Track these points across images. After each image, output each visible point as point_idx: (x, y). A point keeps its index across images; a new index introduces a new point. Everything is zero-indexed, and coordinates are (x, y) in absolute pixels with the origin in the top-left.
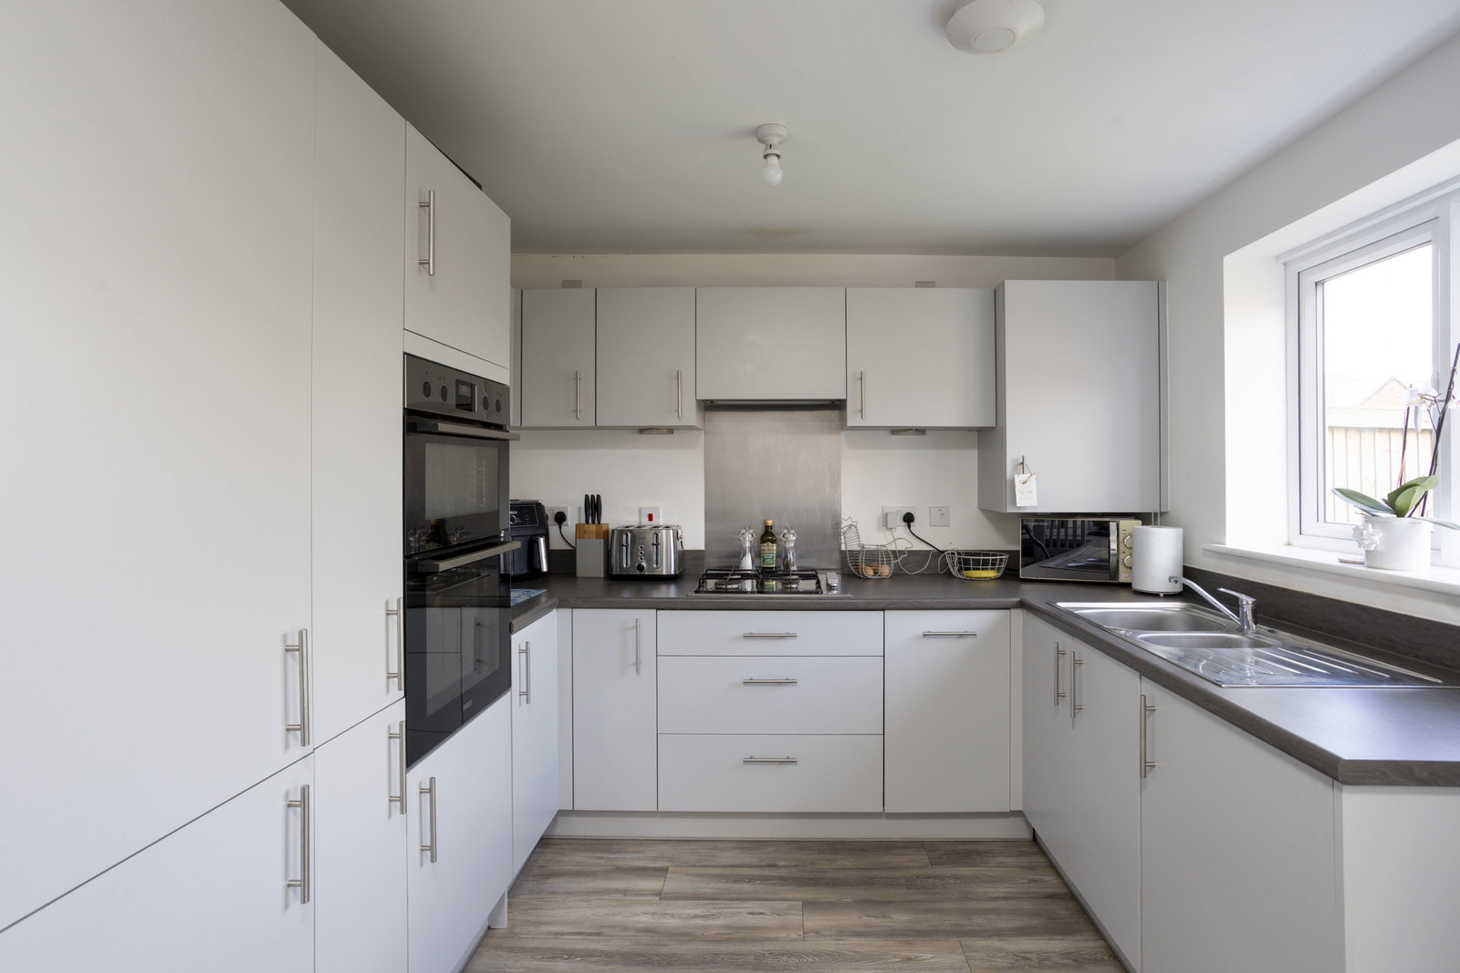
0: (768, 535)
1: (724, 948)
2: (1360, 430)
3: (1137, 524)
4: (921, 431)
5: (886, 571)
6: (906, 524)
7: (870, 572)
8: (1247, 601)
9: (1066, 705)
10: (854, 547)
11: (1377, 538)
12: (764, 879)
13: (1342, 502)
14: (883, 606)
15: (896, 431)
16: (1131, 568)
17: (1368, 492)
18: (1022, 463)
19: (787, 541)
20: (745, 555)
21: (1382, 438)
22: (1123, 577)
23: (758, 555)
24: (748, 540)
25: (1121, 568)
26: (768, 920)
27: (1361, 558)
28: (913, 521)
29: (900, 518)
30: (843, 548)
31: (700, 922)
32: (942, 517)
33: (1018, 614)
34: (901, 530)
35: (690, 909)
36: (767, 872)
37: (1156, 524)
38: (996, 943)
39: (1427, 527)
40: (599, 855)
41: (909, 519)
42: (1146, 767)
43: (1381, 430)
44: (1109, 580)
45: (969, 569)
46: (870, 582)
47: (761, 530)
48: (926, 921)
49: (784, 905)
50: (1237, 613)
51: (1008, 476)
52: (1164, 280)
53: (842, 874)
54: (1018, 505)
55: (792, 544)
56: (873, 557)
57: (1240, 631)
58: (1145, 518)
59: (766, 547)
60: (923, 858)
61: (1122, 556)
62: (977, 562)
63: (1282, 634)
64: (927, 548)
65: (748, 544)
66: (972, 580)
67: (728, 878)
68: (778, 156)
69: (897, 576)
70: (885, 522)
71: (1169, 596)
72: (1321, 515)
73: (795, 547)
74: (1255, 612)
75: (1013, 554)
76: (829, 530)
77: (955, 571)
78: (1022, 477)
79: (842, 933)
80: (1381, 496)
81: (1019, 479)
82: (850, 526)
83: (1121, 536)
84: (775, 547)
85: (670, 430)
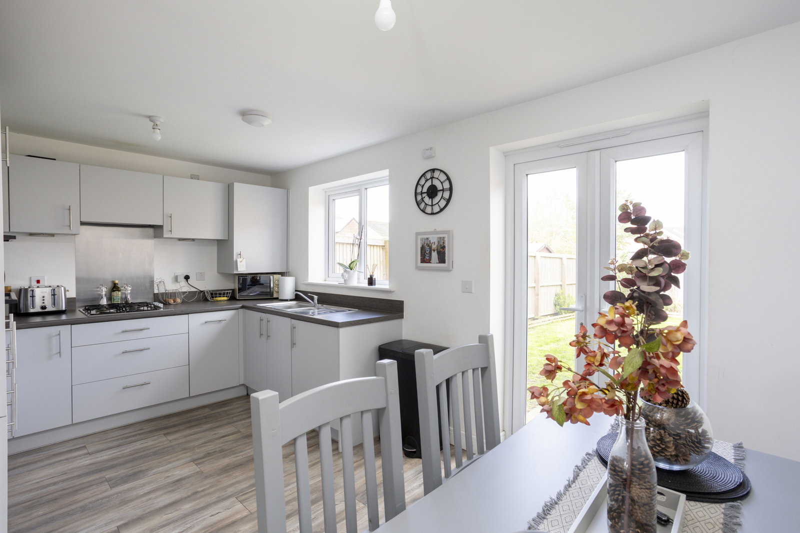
0: (115, 288)
1: (137, 455)
2: (343, 244)
3: (280, 276)
4: (193, 240)
5: (179, 300)
6: (185, 280)
7: (172, 301)
8: (316, 297)
9: (264, 337)
10: (162, 291)
11: (346, 276)
12: (140, 434)
13: (338, 266)
14: (188, 312)
15: (180, 239)
16: (278, 292)
17: (345, 264)
18: (240, 254)
19: (126, 290)
20: (102, 298)
21: (348, 246)
22: (275, 296)
23: (110, 298)
24: (104, 291)
25: (274, 292)
26: (150, 443)
27: (343, 282)
28: (189, 278)
29: (183, 277)
30: (156, 291)
31: (118, 453)
32: (201, 276)
33: (241, 311)
34: (183, 282)
35: (110, 452)
36: (140, 432)
37: (287, 276)
38: (244, 421)
39: (356, 273)
40: (34, 455)
41: (187, 278)
42: (293, 344)
43: (348, 244)
44: (270, 296)
45: (217, 297)
46: (172, 305)
47: (110, 285)
48: (217, 424)
49: (156, 437)
50: (313, 301)
51: (235, 259)
52: (289, 190)
53: (176, 423)
54: (239, 270)
55: (129, 292)
56: (173, 295)
57: (314, 306)
58: (282, 274)
59: (115, 294)
60: (207, 410)
61: (274, 288)
62: (220, 294)
63: (325, 306)
64: (195, 290)
65: (104, 293)
66: (217, 301)
67: (122, 439)
68: (159, 129)
69: (183, 302)
70: (176, 279)
71: (291, 300)
72: (334, 272)
73: (130, 293)
74: (318, 300)
75: (233, 290)
76: (148, 285)
77: (209, 299)
78: (240, 260)
79: (185, 436)
80: (347, 265)
81: (239, 260)
82: (160, 282)
83: (274, 281)
84: (120, 293)
85: (53, 235)
